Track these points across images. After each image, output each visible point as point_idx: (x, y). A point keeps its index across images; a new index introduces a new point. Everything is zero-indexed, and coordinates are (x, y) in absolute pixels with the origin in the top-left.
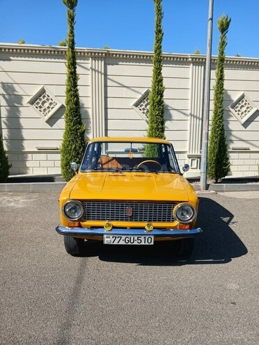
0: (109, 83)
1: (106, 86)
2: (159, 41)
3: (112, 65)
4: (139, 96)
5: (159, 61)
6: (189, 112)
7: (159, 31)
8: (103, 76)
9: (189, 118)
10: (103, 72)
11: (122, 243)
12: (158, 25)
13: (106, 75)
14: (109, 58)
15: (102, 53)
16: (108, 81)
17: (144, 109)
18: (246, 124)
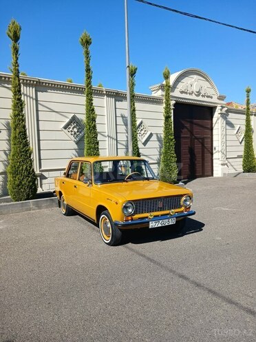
0: (40, 108)
1: (37, 111)
2: (89, 77)
3: (42, 92)
4: (67, 120)
5: (90, 93)
6: (106, 134)
7: (88, 70)
8: (34, 101)
9: (107, 139)
10: (34, 97)
11: (160, 225)
12: (88, 66)
13: (37, 101)
14: (40, 86)
15: (34, 81)
16: (39, 106)
17: (72, 131)
18: (145, 144)
